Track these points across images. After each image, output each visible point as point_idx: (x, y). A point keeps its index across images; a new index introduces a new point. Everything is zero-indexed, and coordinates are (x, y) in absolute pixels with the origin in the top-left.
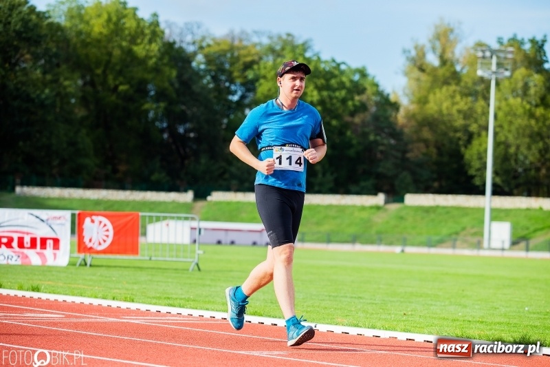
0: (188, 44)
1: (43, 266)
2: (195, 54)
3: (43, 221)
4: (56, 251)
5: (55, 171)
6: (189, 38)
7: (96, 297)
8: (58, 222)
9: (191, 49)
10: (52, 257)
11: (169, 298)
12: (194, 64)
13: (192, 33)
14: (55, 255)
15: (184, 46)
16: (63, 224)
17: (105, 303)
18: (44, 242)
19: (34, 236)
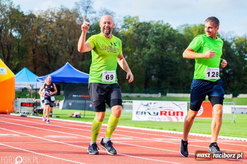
0: (229, 39)
1: (177, 122)
2: (232, 43)
3: (177, 105)
4: (182, 117)
5: (181, 87)
6: (229, 37)
7: (197, 133)
8: (183, 106)
9: (230, 41)
10: (181, 118)
11: (224, 133)
12: (231, 47)
13: (231, 36)
14: (182, 118)
15: (228, 40)
16: (184, 107)
17: (200, 135)
18: (178, 113)
19: (174, 111)
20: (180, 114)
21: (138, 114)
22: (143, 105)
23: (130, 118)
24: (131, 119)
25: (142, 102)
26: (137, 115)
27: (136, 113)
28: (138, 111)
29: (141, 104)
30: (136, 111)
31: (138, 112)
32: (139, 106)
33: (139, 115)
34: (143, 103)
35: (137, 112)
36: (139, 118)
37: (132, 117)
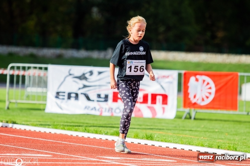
4: (165, 106)
5: (161, 37)
8: (167, 80)
10: (161, 111)
14: (164, 109)
16: (170, 83)
18: (154, 97)
19: (145, 92)
20: (159, 99)
21: (61, 97)
22: (71, 76)
23: (42, 107)
24: (44, 110)
25: (70, 70)
26: (58, 101)
27: (55, 94)
28: (61, 90)
29: (68, 74)
30: (56, 90)
31: (60, 94)
32: (62, 79)
33: (64, 99)
34: (71, 72)
35: (58, 93)
36: (61, 108)
37: (46, 104)
